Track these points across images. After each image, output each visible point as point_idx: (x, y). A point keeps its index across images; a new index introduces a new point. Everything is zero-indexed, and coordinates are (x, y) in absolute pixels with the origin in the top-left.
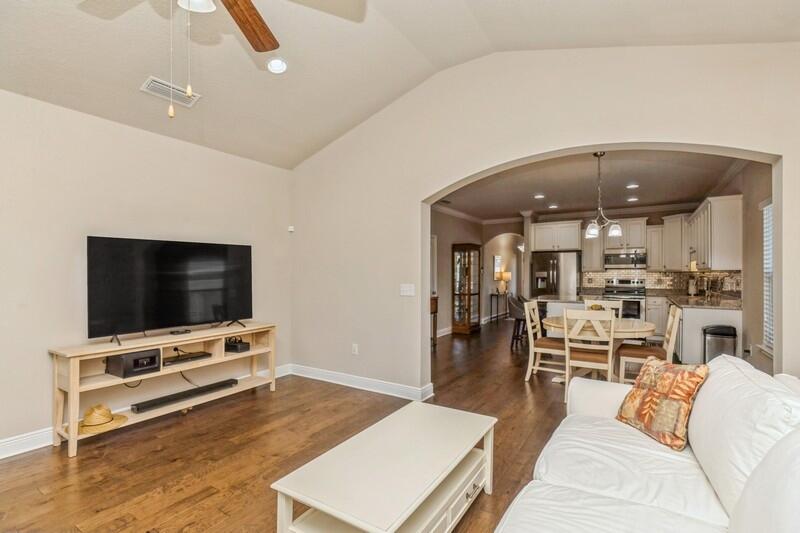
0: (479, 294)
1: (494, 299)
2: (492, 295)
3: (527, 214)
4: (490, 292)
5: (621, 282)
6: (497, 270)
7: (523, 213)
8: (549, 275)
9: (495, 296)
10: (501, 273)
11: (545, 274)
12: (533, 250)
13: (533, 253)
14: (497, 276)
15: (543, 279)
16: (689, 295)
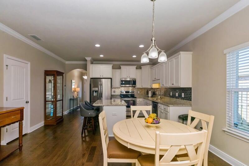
0: (62, 100)
1: (72, 102)
2: (70, 99)
3: (89, 59)
4: (70, 98)
5: (126, 92)
6: (73, 87)
7: (87, 58)
8: (98, 89)
9: (72, 100)
10: (75, 88)
11: (97, 89)
12: (91, 77)
13: (91, 78)
14: (73, 90)
15: (96, 92)
16: (149, 97)
